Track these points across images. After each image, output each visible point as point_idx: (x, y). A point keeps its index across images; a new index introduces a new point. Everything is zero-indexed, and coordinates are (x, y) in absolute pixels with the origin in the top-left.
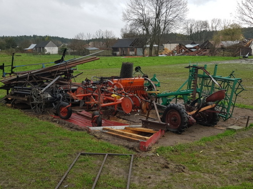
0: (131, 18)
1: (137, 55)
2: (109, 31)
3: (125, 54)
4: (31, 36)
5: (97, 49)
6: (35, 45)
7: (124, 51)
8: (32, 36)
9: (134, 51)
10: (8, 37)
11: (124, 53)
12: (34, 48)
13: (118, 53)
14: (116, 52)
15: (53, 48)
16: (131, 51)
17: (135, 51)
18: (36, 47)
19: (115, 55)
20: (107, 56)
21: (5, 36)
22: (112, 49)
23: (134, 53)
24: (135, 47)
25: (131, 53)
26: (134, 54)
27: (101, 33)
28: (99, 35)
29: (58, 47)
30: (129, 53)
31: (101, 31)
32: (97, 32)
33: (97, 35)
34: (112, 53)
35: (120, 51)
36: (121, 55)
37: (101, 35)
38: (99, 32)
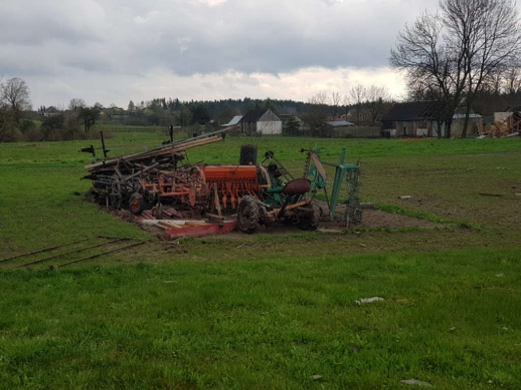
0: (409, 62)
1: (432, 136)
2: (378, 88)
3: (407, 134)
4: (240, 100)
5: (349, 124)
6: (241, 117)
7: (405, 128)
8: (243, 100)
9: (426, 128)
10: (206, 102)
11: (405, 131)
12: (238, 123)
13: (393, 132)
14: (388, 130)
15: (272, 124)
16: (420, 128)
17: (428, 127)
18: (241, 121)
19: (388, 136)
20: (369, 137)
21: (194, 101)
22: (382, 124)
23: (425, 131)
24: (428, 120)
25: (419, 132)
26: (426, 133)
27: (362, 93)
28: (357, 96)
29: (281, 120)
30: (416, 132)
31: (361, 87)
32: (355, 90)
33: (352, 96)
34: (381, 133)
35: (397, 127)
36: (398, 136)
37: (361, 96)
38: (358, 90)
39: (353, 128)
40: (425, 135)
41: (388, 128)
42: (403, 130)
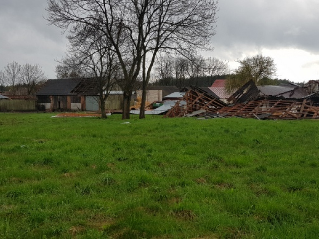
1: (86, 110)
2: (32, 66)
3: (62, 107)
9: (79, 102)
11: (59, 105)
13: (48, 106)
14: (44, 104)
16: (73, 102)
17: (81, 102)
19: (42, 109)
20: (24, 111)
22: (36, 98)
23: (79, 105)
24: (82, 95)
25: (74, 106)
26: (80, 108)
27: (16, 69)
28: (12, 72)
30: (70, 107)
31: (16, 64)
32: (10, 66)
33: (8, 71)
34: (36, 106)
35: (51, 102)
36: (53, 111)
37: (16, 72)
38: (13, 66)
39: (8, 101)
40: (79, 110)
41: (43, 102)
42: (58, 103)
